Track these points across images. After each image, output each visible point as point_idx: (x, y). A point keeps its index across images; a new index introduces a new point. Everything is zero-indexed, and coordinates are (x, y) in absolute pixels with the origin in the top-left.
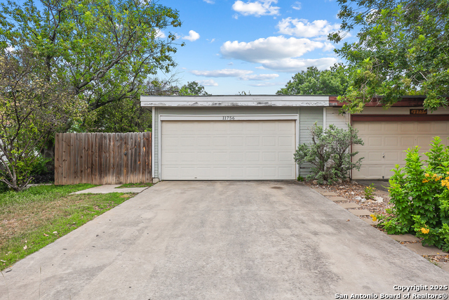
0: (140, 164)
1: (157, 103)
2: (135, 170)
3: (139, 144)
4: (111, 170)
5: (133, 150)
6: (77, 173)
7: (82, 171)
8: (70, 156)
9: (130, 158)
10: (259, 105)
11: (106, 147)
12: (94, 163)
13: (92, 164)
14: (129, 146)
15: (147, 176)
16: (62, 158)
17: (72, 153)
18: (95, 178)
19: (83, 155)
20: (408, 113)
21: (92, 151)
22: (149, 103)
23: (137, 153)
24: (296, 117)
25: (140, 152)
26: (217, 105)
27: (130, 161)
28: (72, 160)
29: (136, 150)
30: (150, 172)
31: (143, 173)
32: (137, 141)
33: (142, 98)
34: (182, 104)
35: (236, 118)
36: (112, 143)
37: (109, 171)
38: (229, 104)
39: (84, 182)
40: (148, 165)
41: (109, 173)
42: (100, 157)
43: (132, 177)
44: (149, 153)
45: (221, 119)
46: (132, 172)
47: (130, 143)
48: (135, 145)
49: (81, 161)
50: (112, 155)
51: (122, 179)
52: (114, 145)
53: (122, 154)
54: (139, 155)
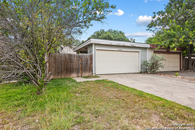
0: (88, 68)
1: (97, 42)
2: (86, 71)
4: (75, 71)
5: (85, 62)
6: (59, 73)
7: (62, 72)
8: (56, 64)
9: (84, 65)
10: (131, 46)
11: (73, 60)
12: (68, 68)
13: (67, 68)
15: (91, 73)
16: (52, 65)
18: (68, 75)
19: (62, 64)
20: (166, 51)
21: (67, 62)
22: (94, 42)
24: (140, 51)
25: (88, 63)
27: (84, 67)
28: (57, 67)
29: (86, 62)
30: (92, 71)
31: (89, 72)
32: (87, 58)
34: (107, 43)
35: (122, 50)
36: (75, 59)
37: (74, 71)
39: (63, 77)
40: (91, 68)
41: (74, 72)
43: (84, 74)
44: (91, 63)
45: (118, 50)
46: (84, 71)
47: (84, 59)
48: (86, 60)
49: (61, 67)
50: (75, 64)
51: (80, 75)
52: (76, 59)
53: (80, 63)
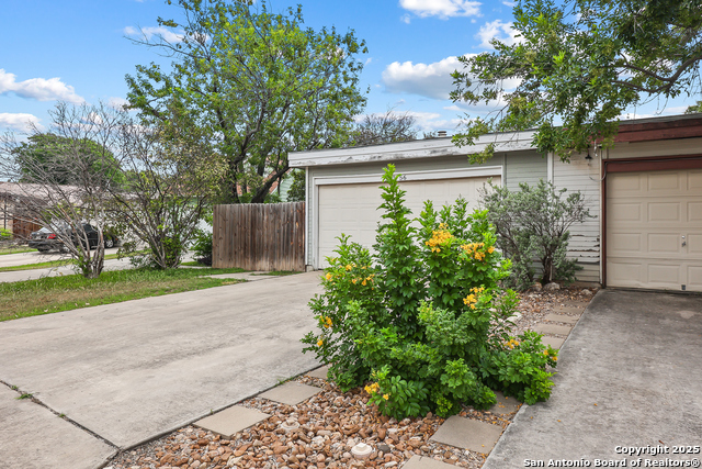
0: (292, 246)
1: (306, 161)
2: (288, 254)
3: (292, 217)
4: (265, 252)
5: (286, 226)
6: (231, 255)
7: (236, 253)
8: (226, 233)
9: (282, 237)
10: (433, 155)
11: (259, 222)
12: (247, 242)
13: (245, 243)
14: (282, 221)
15: (300, 263)
17: (228, 229)
18: (248, 262)
19: (237, 232)
21: (245, 228)
22: (297, 162)
23: (289, 231)
25: (292, 230)
26: (377, 159)
27: (282, 241)
28: (227, 238)
29: (288, 226)
30: (303, 257)
31: (295, 258)
32: (290, 215)
33: (291, 156)
34: (334, 161)
35: (409, 178)
36: (265, 218)
37: (262, 254)
38: (392, 157)
39: (237, 266)
40: (302, 247)
41: (263, 256)
42: (253, 234)
43: (284, 263)
44: (302, 230)
46: (284, 256)
47: (282, 217)
48: (288, 220)
49: (235, 239)
50: (265, 232)
52: (267, 220)
53: (275, 231)
54: (292, 233)
